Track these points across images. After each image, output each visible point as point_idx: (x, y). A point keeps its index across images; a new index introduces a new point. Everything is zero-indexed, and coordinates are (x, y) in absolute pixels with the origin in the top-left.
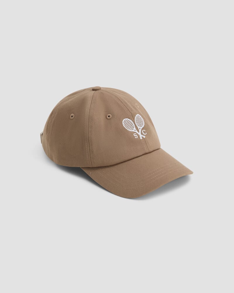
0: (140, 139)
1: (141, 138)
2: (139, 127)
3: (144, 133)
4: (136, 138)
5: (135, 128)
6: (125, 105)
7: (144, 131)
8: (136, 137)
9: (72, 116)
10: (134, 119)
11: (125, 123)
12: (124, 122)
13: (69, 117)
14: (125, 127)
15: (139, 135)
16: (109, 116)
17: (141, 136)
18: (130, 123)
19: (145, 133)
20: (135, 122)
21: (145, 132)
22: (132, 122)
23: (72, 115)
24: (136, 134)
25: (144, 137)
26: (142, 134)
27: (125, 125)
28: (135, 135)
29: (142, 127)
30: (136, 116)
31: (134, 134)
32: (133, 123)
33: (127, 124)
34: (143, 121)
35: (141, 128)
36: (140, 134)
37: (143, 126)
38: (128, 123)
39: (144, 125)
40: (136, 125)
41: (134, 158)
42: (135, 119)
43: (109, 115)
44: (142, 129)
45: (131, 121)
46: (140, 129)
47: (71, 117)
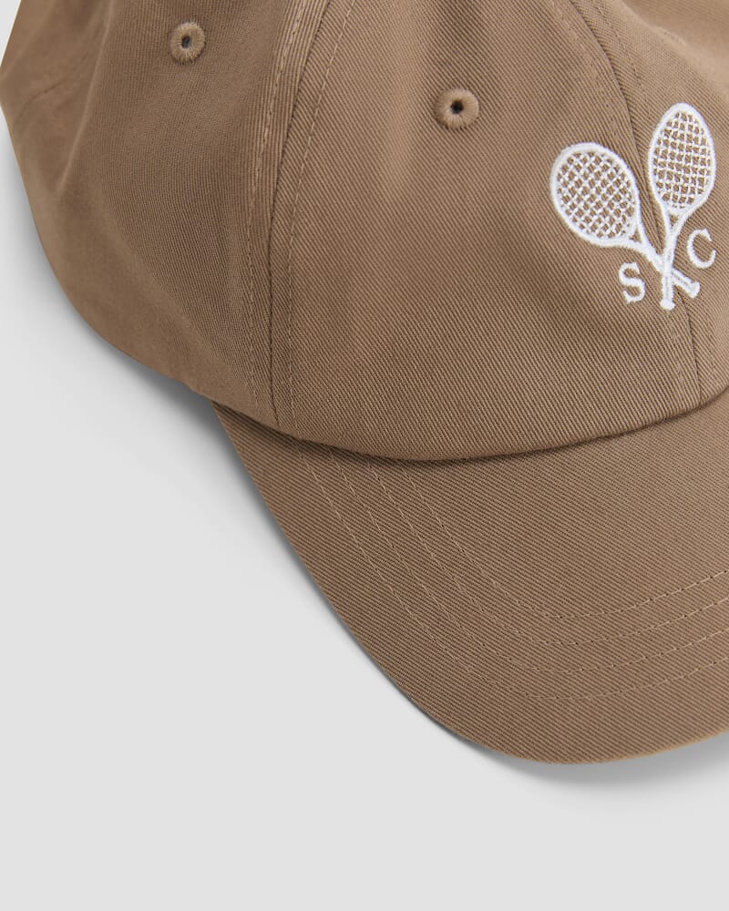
0: (657, 308)
1: (667, 304)
2: (665, 209)
3: (697, 253)
4: (629, 299)
5: (636, 222)
6: (595, 20)
7: (698, 239)
8: (633, 291)
9: (186, 41)
10: (641, 148)
11: (572, 176)
12: (564, 169)
13: (169, 34)
14: (561, 212)
15: (659, 275)
16: (458, 107)
17: (670, 278)
18: (604, 183)
19: (704, 258)
20: (651, 167)
21: (702, 249)
22: (624, 168)
23: (187, 27)
24: (634, 267)
25: (692, 290)
26: (680, 263)
27: (566, 199)
28: (629, 274)
29: (689, 210)
30: (662, 125)
31: (625, 266)
32: (630, 177)
33: (585, 192)
34: (712, 157)
35: (685, 213)
36: (663, 264)
37: (700, 200)
38: (592, 183)
39: (708, 189)
40: (654, 189)
41: (579, 444)
42: (653, 145)
43: (460, 94)
44: (691, 223)
45: (618, 161)
46: (673, 220)
47: (175, 41)
